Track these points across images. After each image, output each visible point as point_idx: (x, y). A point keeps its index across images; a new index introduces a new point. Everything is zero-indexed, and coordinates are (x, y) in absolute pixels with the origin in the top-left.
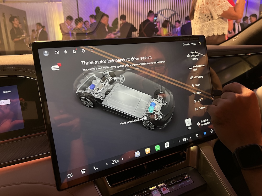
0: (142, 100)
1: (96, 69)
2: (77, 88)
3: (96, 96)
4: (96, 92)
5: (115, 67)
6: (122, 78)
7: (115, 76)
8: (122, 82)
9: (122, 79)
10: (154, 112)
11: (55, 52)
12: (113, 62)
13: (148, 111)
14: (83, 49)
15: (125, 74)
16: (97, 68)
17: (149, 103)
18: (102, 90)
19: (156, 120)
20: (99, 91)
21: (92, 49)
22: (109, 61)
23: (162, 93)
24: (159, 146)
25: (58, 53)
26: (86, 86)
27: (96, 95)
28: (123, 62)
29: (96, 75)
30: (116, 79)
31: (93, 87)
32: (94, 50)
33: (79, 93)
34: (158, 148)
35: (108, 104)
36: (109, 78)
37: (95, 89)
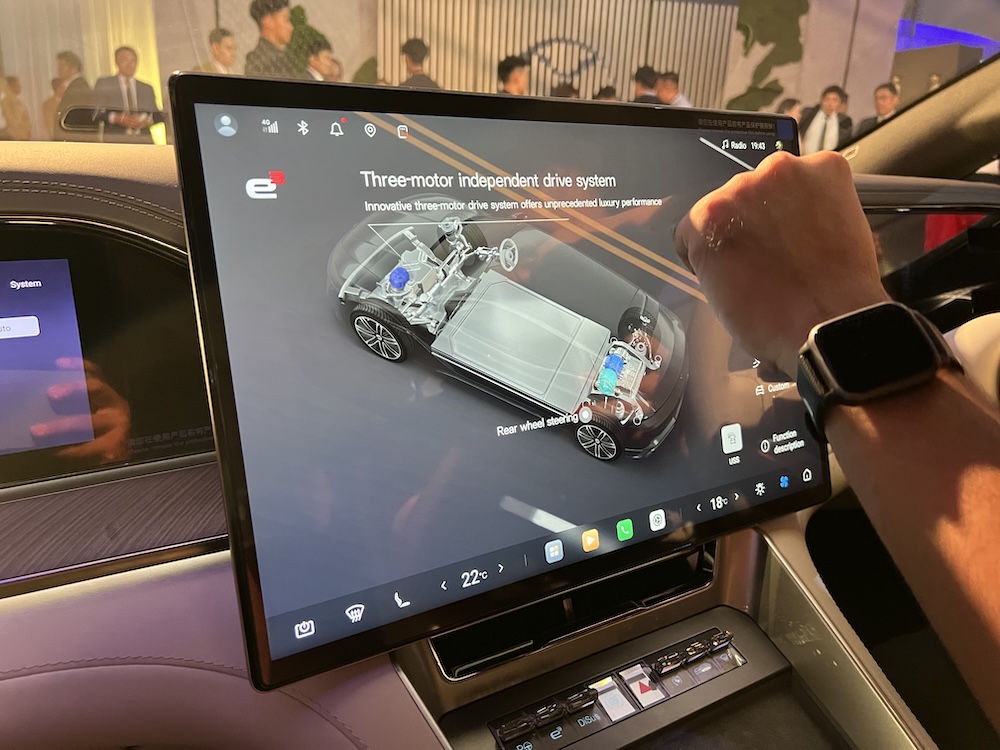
0: (577, 344)
1: (414, 206)
2: (344, 276)
3: (413, 317)
4: (412, 298)
5: (485, 206)
6: (508, 252)
7: (484, 244)
8: (508, 267)
9: (506, 254)
10: (619, 391)
11: (264, 122)
12: (477, 185)
13: (596, 389)
14: (371, 124)
15: (520, 235)
16: (418, 204)
17: (600, 357)
18: (434, 295)
19: (623, 422)
20: (423, 298)
21: (402, 126)
22: (464, 178)
23: (649, 321)
24: (628, 523)
25: (274, 128)
26: (374, 271)
27: (413, 313)
28: (513, 189)
29: (413, 232)
30: (485, 252)
31: (401, 281)
32: (411, 132)
33: (349, 298)
34: (627, 532)
35: (456, 351)
36: (461, 248)
37: (408, 287)
